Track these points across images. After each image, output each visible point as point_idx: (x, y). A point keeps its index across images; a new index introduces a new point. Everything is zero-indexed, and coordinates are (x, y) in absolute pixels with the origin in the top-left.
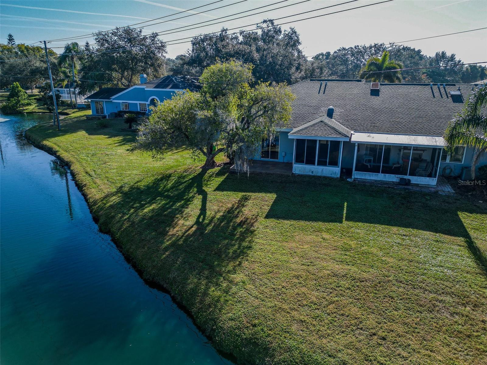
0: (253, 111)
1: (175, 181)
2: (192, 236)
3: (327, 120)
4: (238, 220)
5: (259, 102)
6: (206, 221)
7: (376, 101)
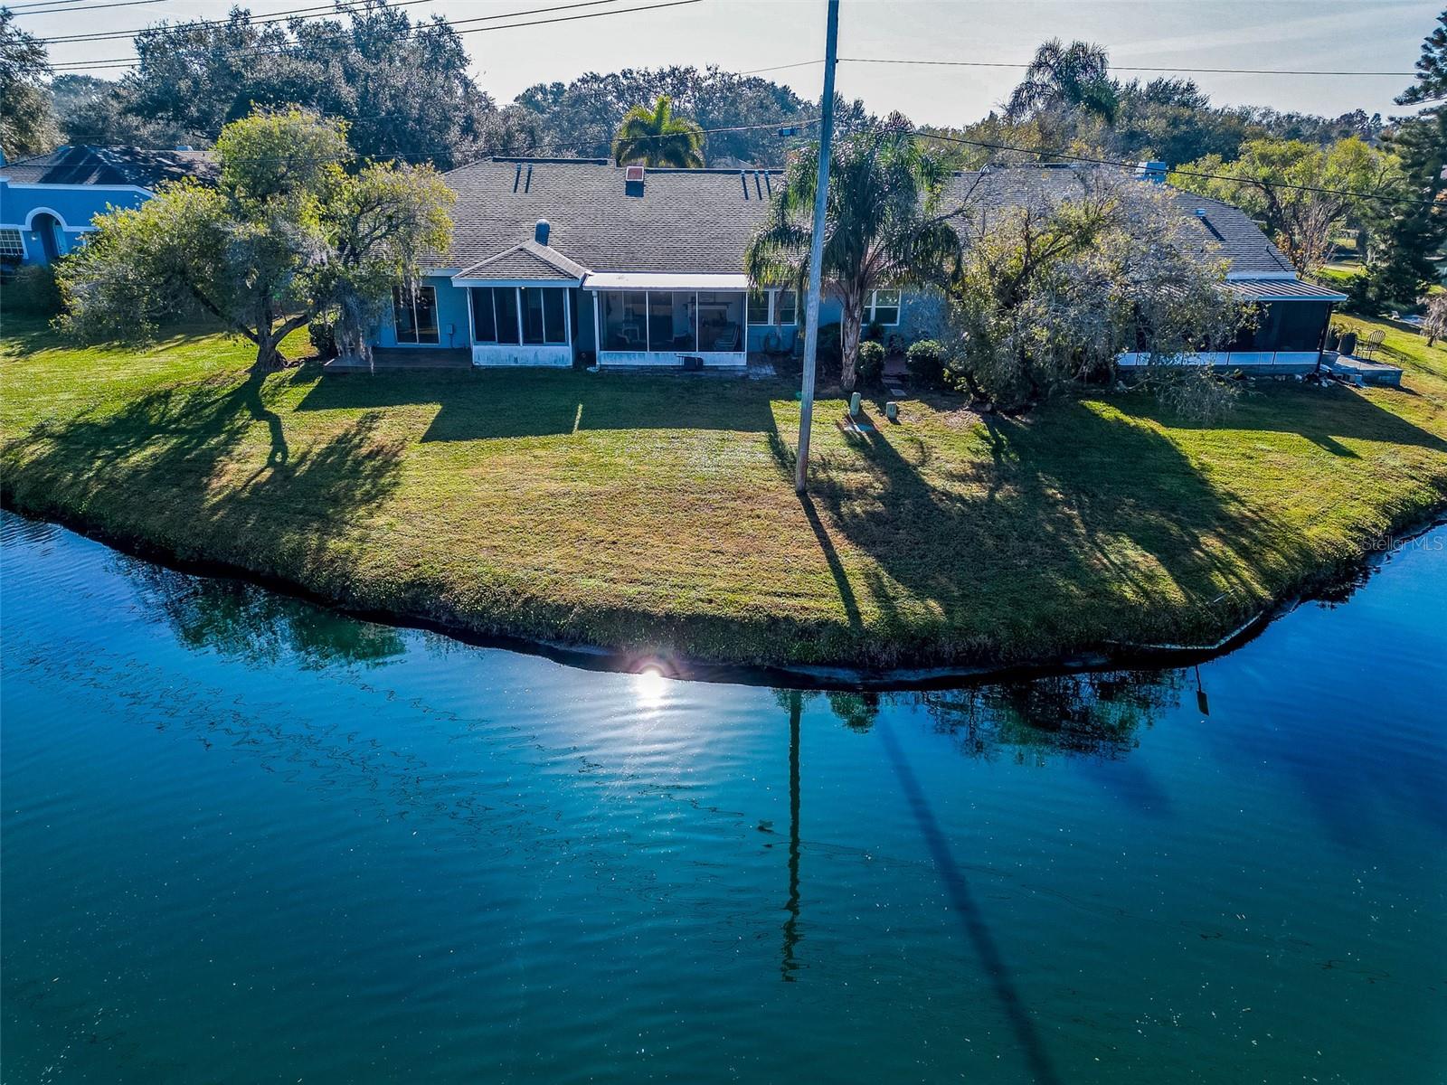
0: (363, 228)
1: (188, 402)
2: (265, 484)
3: (533, 246)
4: (364, 451)
5: (374, 208)
6: (291, 460)
7: (636, 206)
